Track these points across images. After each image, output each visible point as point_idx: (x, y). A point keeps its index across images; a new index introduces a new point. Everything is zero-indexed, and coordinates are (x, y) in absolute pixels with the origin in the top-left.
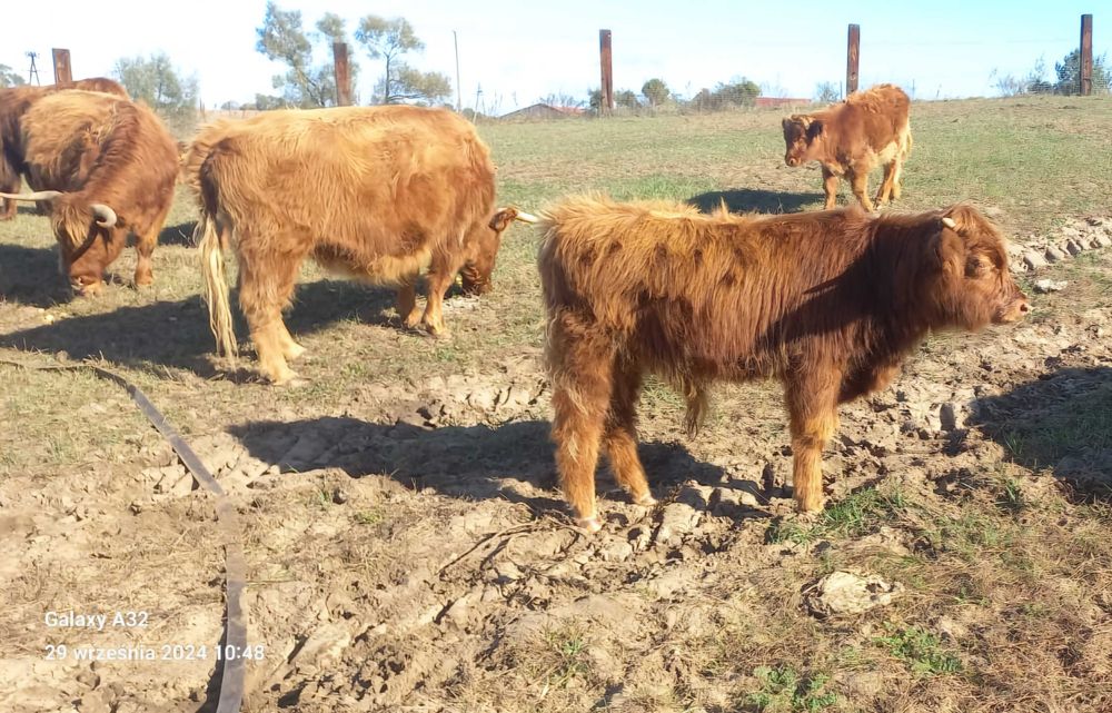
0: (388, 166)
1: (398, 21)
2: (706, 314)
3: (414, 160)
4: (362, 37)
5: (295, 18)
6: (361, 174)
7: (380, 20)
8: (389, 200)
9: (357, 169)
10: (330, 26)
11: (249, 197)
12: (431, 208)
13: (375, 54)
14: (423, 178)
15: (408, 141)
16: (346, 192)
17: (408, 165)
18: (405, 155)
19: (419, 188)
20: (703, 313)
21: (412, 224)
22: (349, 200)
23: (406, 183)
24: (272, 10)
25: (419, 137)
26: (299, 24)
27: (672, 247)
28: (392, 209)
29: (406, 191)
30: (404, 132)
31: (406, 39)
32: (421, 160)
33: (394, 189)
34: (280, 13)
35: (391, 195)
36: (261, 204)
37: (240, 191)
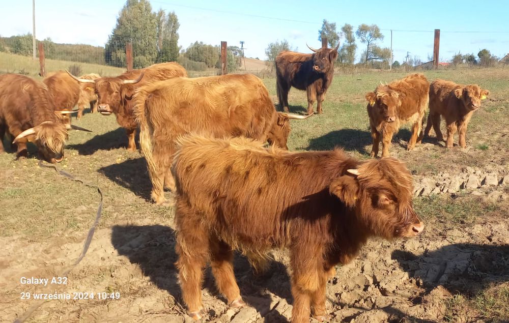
0: (226, 102)
1: (374, 26)
2: (245, 210)
3: (237, 98)
4: (359, 33)
5: (333, 26)
6: (214, 108)
7: (367, 27)
8: (227, 118)
9: (213, 106)
10: (347, 29)
11: (165, 118)
12: (244, 120)
13: (364, 41)
14: (241, 107)
15: (234, 91)
16: (208, 116)
17: (234, 102)
18: (233, 97)
19: (239, 112)
20: (244, 208)
21: (236, 128)
22: (209, 119)
23: (234, 109)
24: (325, 23)
25: (239, 88)
26: (334, 29)
27: (235, 168)
28: (228, 122)
29: (234, 113)
30: (232, 87)
31: (376, 34)
32: (240, 98)
33: (229, 113)
34: (328, 24)
35: (228, 116)
36: (169, 121)
37: (162, 115)
